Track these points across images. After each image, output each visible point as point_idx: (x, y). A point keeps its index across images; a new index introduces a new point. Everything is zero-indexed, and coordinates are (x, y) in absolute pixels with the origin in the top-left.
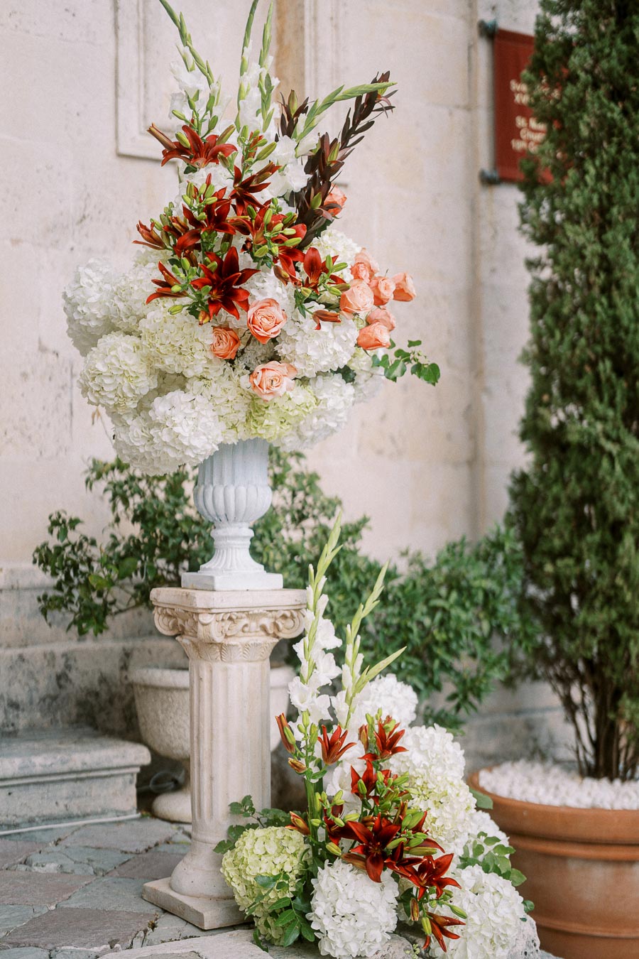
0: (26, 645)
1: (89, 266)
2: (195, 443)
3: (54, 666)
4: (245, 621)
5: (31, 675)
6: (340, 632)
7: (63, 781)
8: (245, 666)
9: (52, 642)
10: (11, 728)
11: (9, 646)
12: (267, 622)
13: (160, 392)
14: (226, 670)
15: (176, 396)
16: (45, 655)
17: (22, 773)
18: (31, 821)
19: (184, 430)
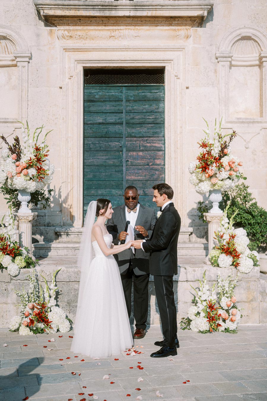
0: (200, 226)
1: (191, 163)
2: (205, 190)
3: (205, 230)
4: (215, 218)
5: (200, 232)
6: (229, 220)
7: (201, 249)
8: (215, 225)
9: (205, 226)
10: (196, 242)
11: (197, 226)
12: (218, 218)
13: (199, 183)
14: (212, 226)
15: (202, 183)
16: (203, 228)
17: (193, 247)
18: (195, 256)
19: (203, 188)
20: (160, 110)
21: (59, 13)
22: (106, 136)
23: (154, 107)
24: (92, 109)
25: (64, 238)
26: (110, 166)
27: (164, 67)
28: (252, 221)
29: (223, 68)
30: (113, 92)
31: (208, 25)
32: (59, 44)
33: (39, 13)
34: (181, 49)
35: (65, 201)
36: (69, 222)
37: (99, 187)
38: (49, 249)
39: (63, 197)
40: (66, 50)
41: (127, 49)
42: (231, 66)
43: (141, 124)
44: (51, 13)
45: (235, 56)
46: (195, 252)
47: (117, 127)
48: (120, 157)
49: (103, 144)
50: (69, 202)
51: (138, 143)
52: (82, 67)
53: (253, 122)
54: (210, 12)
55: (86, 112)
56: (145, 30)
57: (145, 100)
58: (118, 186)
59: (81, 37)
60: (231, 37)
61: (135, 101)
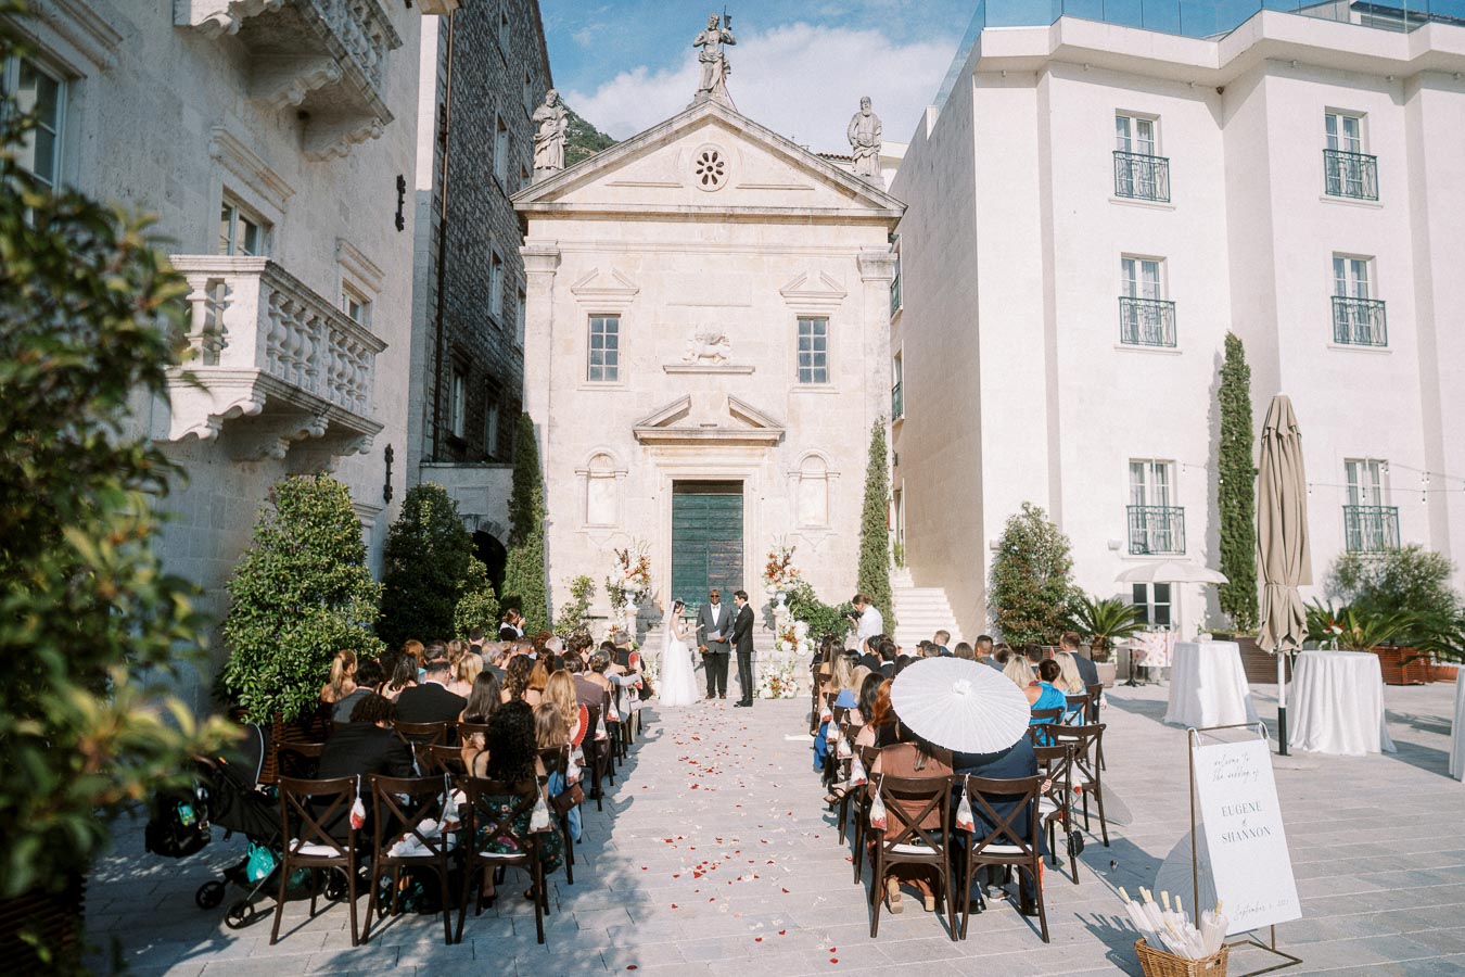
2: (772, 591)
4: (780, 613)
8: (781, 618)
13: (768, 585)
14: (778, 619)
15: (770, 586)
19: (770, 590)
20: (740, 517)
21: (653, 436)
22: (692, 539)
23: (734, 514)
24: (680, 516)
25: (655, 629)
26: (696, 566)
27: (742, 481)
28: (815, 615)
29: (794, 481)
30: (698, 501)
31: (781, 445)
32: (652, 460)
33: (635, 435)
34: (757, 465)
35: (655, 598)
36: (660, 615)
37: (685, 584)
38: (644, 638)
39: (654, 594)
40: (658, 465)
41: (711, 465)
42: (801, 478)
43: (722, 529)
44: (646, 436)
45: (804, 470)
46: (767, 641)
47: (702, 532)
48: (703, 558)
49: (690, 547)
50: (659, 598)
51: (719, 545)
52: (671, 482)
53: (821, 529)
54: (783, 435)
55: (675, 518)
56: (725, 449)
57: (725, 508)
58: (703, 584)
59: (671, 455)
60: (800, 456)
61: (717, 509)
